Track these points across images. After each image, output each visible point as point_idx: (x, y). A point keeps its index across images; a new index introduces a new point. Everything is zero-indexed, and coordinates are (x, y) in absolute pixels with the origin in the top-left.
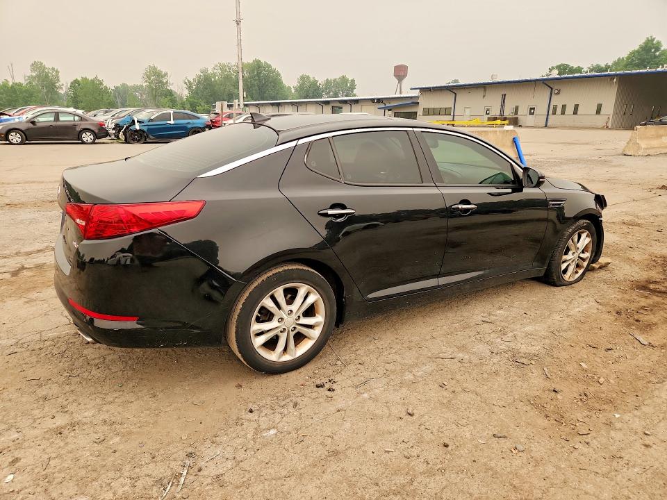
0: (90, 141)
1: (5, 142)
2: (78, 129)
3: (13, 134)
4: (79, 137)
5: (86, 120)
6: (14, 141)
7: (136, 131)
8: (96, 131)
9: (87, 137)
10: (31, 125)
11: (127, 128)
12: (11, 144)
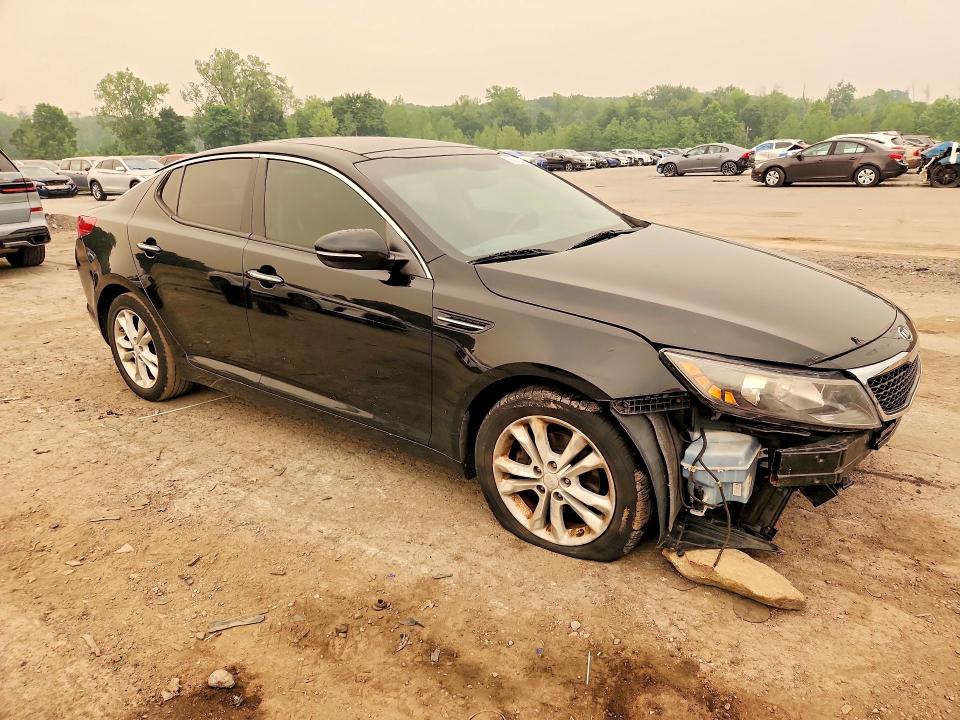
0: (868, 182)
1: (760, 183)
2: (856, 165)
3: (772, 173)
4: (853, 177)
5: (873, 151)
6: (771, 183)
7: (949, 166)
8: (882, 167)
9: (866, 176)
10: (796, 161)
11: (937, 159)
12: (767, 185)
